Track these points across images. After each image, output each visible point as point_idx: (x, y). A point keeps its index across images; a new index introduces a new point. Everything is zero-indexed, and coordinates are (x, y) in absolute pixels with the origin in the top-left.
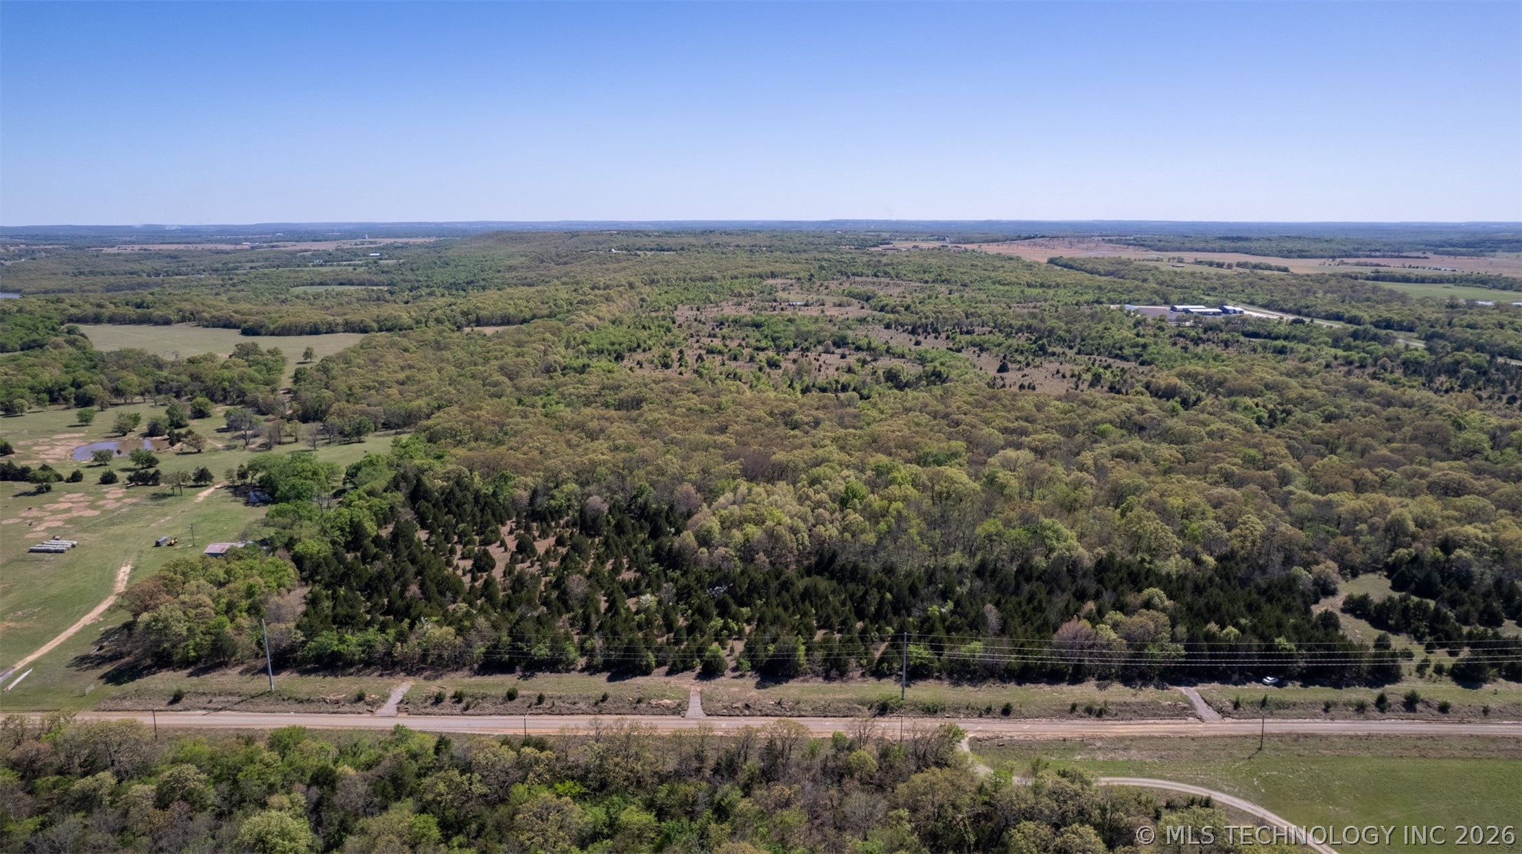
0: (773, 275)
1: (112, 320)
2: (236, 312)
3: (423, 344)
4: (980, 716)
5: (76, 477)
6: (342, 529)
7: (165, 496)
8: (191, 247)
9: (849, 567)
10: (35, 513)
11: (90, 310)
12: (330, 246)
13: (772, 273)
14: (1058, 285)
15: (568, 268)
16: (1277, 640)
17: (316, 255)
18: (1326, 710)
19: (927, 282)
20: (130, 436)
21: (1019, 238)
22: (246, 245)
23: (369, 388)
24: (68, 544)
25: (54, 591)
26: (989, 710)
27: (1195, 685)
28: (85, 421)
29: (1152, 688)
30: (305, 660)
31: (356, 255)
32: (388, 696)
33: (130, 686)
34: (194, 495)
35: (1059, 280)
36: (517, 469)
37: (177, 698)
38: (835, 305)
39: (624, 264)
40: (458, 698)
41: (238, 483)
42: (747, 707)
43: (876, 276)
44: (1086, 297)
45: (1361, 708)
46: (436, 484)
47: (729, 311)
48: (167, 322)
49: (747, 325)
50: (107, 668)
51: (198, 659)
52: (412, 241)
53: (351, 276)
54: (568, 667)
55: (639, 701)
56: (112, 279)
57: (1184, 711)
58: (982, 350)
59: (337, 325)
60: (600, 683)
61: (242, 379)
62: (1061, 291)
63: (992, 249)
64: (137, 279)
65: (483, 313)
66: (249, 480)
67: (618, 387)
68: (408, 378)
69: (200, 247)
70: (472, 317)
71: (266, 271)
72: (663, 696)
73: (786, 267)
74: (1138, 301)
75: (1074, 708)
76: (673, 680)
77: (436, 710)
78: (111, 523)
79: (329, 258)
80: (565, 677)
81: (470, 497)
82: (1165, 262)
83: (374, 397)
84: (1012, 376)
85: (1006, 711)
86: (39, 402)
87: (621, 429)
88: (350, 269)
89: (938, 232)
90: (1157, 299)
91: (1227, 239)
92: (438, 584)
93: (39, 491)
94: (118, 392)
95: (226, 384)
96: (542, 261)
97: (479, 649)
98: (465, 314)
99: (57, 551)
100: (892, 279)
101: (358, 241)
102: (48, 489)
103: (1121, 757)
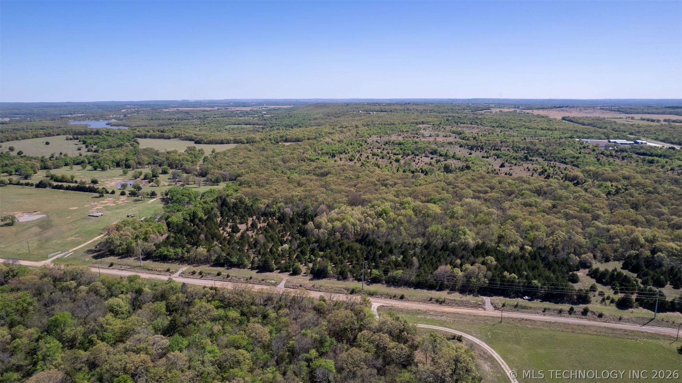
0: (423, 123)
1: (151, 137)
2: (195, 135)
3: (258, 148)
4: (391, 298)
5: (113, 192)
6: (190, 215)
7: (139, 200)
8: (195, 109)
9: (372, 240)
10: (96, 203)
11: (144, 133)
12: (248, 109)
13: (422, 122)
14: (556, 129)
15: (339, 119)
16: (533, 281)
17: (242, 112)
18: (544, 311)
19: (494, 127)
20: (138, 179)
21: (555, 107)
22: (216, 108)
23: (228, 165)
24: (100, 214)
25: (90, 229)
26: (395, 296)
27: (492, 296)
28: (125, 173)
29: (471, 296)
30: (156, 257)
31: (257, 113)
32: (178, 271)
33: (99, 260)
34: (149, 201)
35: (557, 127)
36: (264, 197)
37: (111, 265)
38: (443, 136)
39: (362, 118)
40: (201, 273)
41: (165, 197)
42: (301, 286)
43: (471, 124)
44: (567, 135)
45: (560, 312)
46: (231, 200)
47: (394, 138)
48: (169, 138)
49: (396, 144)
50: (95, 254)
51: (122, 254)
52: (282, 107)
53: (251, 121)
54: (244, 267)
55: (263, 280)
56: (161, 121)
57: (477, 306)
58: (498, 158)
59: (231, 140)
60: (254, 273)
61: (183, 160)
62: (556, 132)
63: (536, 112)
64: (170, 121)
65: (288, 137)
66: (168, 197)
67: (322, 168)
68: (244, 161)
69: (198, 109)
70: (284, 138)
71: (218, 119)
72: (272, 280)
73: (430, 119)
74: (592, 138)
75: (431, 299)
76: (280, 275)
77: (192, 276)
78: (117, 208)
79: (246, 114)
80: (242, 270)
81: (243, 206)
82: (622, 119)
83: (229, 168)
84: (505, 169)
85: (402, 298)
86: (113, 166)
87: (313, 183)
88: (252, 118)
89: (517, 105)
90: (603, 136)
91: (670, 107)
92: (212, 235)
93: (100, 197)
94: (139, 163)
95: (177, 162)
96: (329, 116)
97: (213, 258)
98: (281, 137)
99: (96, 216)
100: (478, 125)
101: (261, 107)
102: (103, 196)
103: (439, 318)
